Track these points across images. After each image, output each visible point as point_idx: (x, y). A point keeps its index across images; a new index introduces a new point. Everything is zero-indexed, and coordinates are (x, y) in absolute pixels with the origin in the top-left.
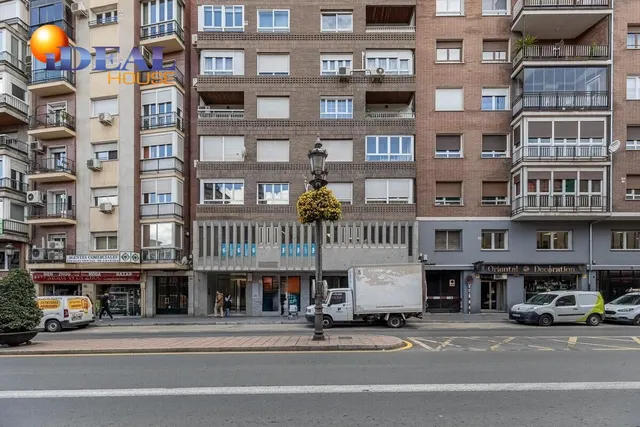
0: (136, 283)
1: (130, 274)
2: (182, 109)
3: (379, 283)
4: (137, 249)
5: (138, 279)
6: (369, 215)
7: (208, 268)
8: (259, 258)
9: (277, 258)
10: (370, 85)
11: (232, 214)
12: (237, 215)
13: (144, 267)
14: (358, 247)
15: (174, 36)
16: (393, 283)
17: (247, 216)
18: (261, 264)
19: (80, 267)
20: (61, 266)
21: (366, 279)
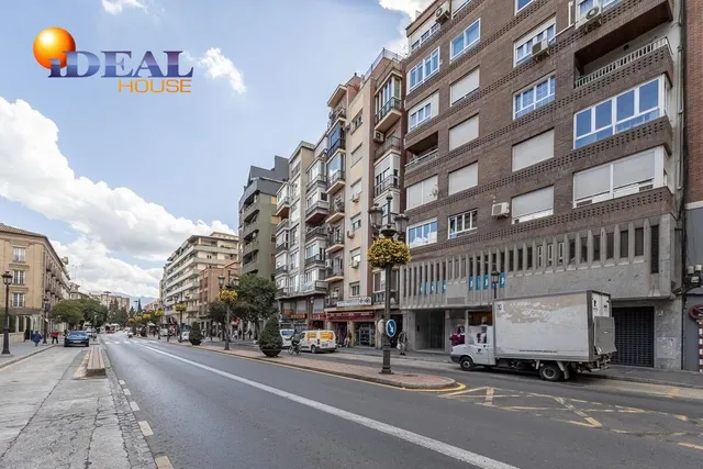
0: (371, 320)
1: (368, 313)
2: (399, 169)
3: (523, 321)
4: (370, 293)
5: (373, 317)
6: (577, 223)
7: (414, 307)
8: (448, 295)
9: (464, 293)
10: (581, 40)
11: (427, 254)
12: (431, 253)
13: (375, 308)
14: (560, 270)
15: (392, 111)
16: (542, 321)
17: (439, 253)
18: (450, 301)
19: (346, 309)
20: (334, 309)
21: (507, 315)
